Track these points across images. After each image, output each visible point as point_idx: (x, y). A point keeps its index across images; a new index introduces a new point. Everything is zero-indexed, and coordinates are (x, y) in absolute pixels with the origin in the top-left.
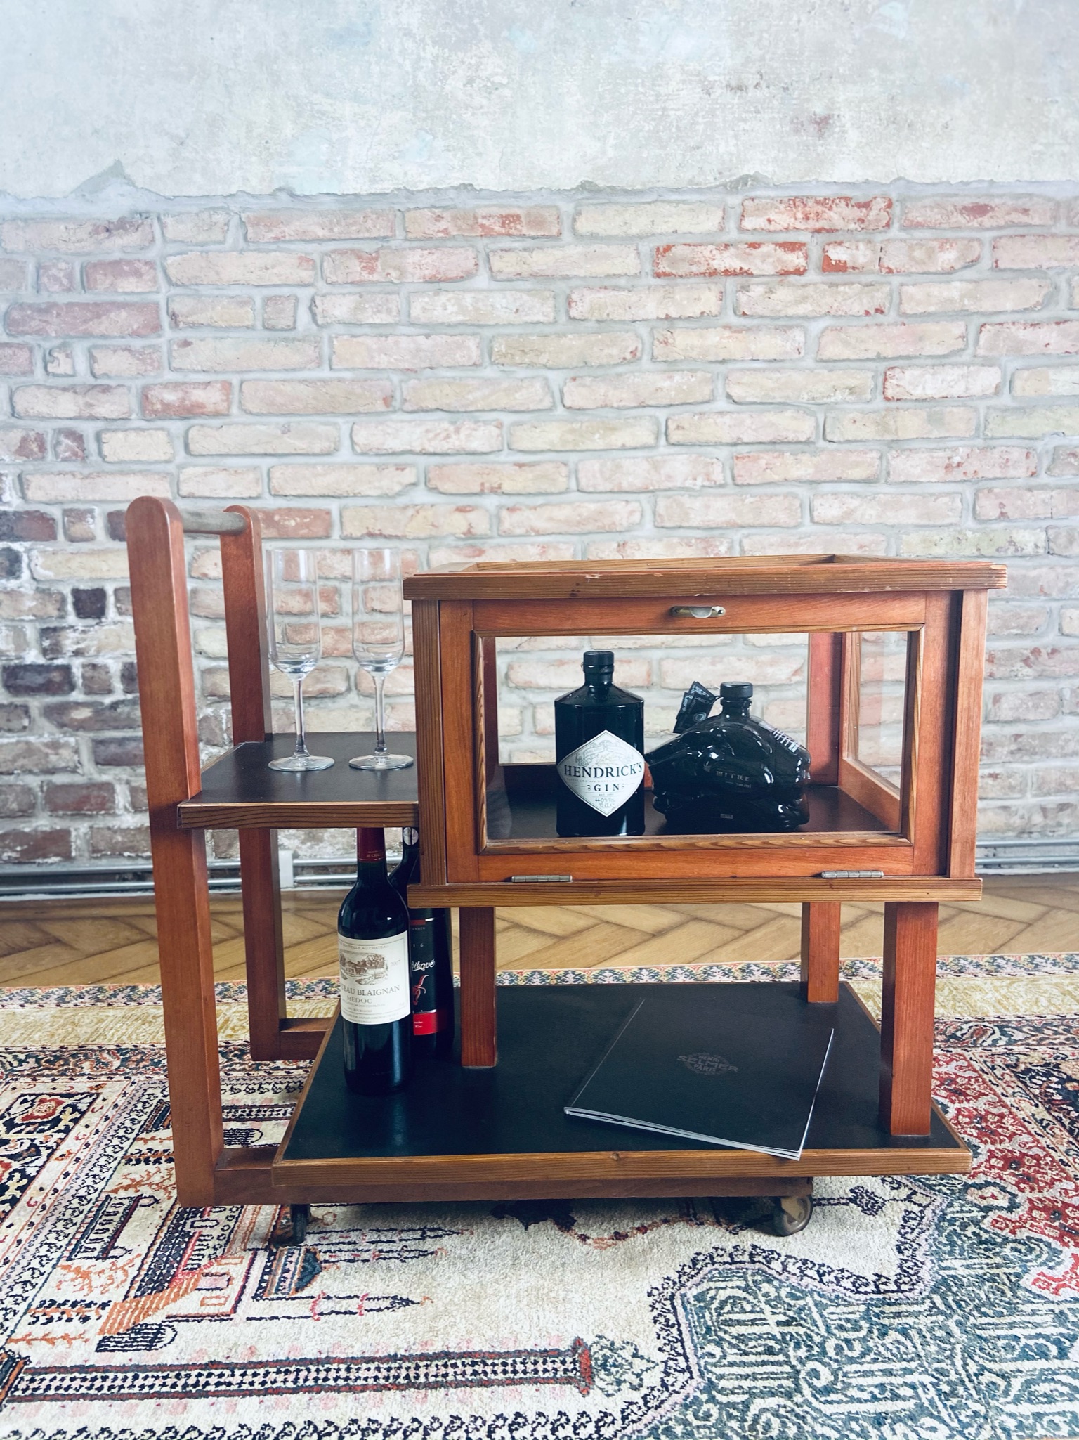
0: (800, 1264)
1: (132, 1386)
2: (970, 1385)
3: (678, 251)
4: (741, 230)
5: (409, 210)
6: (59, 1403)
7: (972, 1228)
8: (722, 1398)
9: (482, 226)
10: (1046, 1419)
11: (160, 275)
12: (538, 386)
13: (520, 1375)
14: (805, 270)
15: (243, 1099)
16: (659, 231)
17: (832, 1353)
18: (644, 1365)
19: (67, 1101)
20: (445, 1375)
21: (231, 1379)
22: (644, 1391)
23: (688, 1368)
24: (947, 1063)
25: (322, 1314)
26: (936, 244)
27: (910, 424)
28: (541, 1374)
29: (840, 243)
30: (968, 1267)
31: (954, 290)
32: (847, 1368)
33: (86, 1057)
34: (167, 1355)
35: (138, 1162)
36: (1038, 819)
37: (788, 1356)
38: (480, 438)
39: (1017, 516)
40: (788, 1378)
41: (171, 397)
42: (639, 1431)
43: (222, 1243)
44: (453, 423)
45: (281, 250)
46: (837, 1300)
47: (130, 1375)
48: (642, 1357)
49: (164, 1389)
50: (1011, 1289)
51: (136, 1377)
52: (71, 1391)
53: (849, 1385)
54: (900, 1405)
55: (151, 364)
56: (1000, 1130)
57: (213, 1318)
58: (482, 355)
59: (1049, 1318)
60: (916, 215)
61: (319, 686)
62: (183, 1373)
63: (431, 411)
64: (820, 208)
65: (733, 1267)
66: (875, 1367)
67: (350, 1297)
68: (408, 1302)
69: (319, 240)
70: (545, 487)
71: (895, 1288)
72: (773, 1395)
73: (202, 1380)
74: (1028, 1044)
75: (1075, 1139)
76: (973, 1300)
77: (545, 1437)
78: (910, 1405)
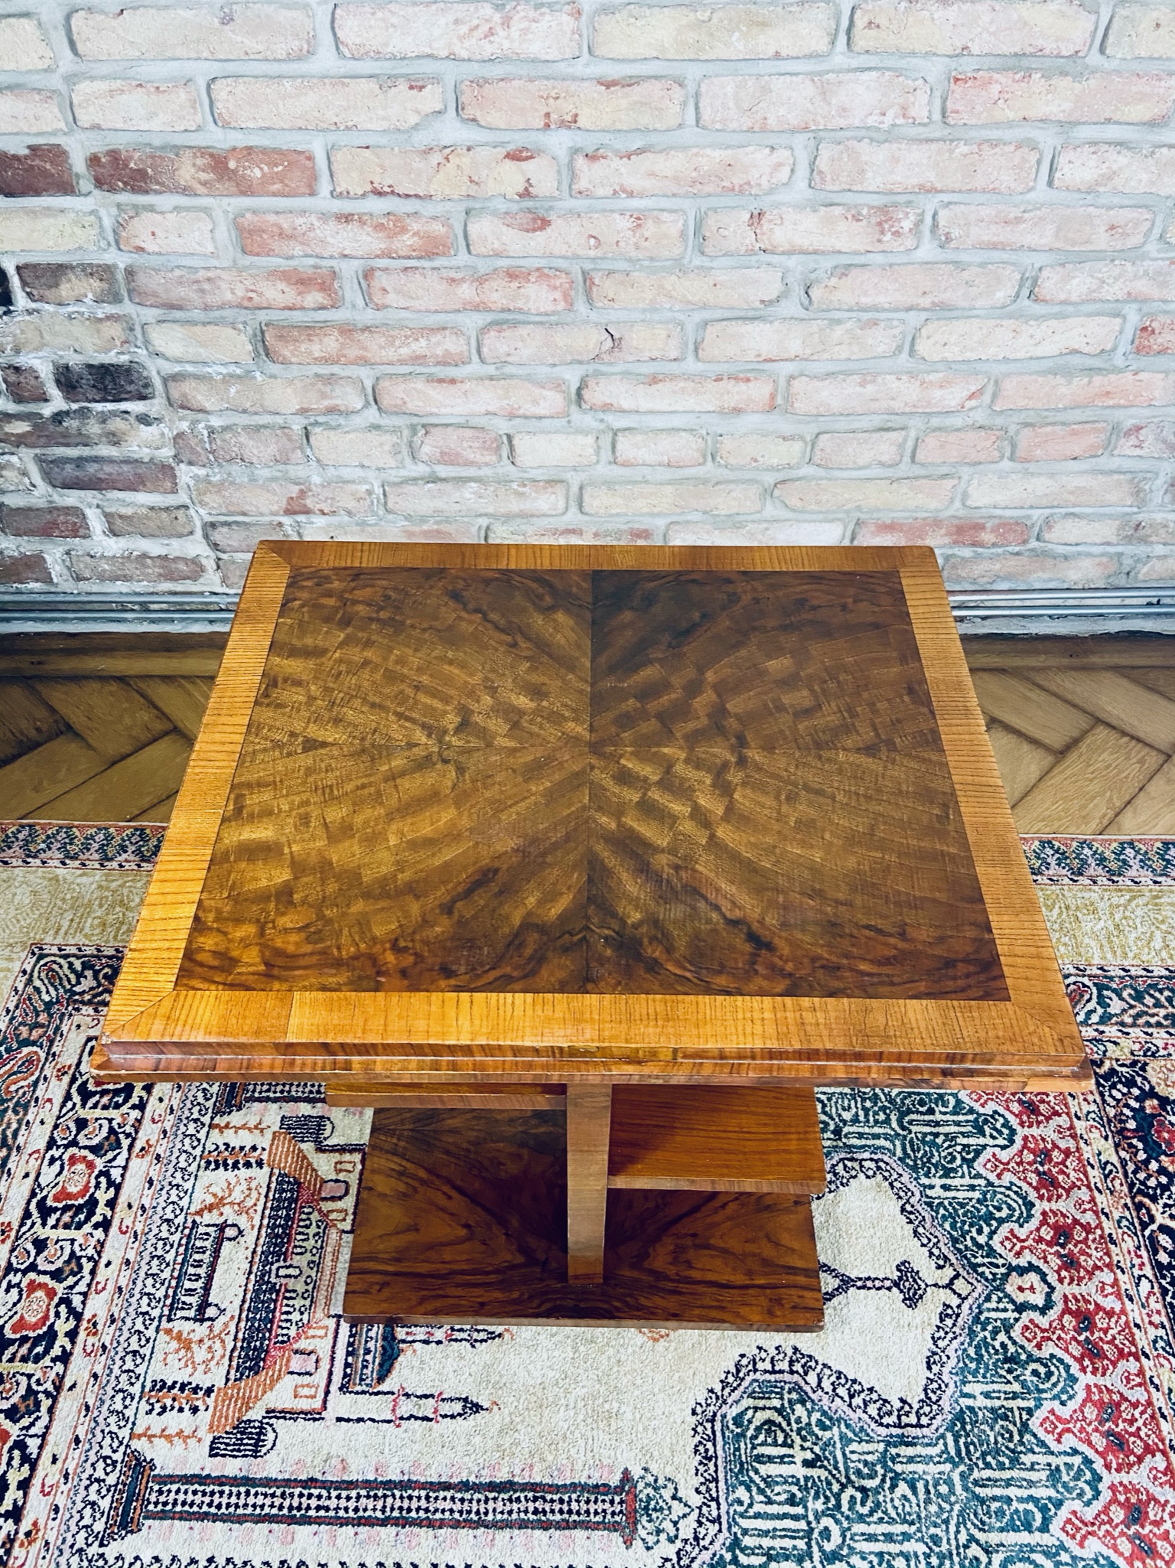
0: (834, 1378)
6: (187, 1524)
8: (744, 1560)
13: (575, 1517)
17: (845, 1507)
18: (682, 1509)
20: (510, 1512)
21: (328, 1502)
22: (679, 1544)
23: (719, 1516)
25: (402, 1418)
28: (592, 1517)
32: (856, 1528)
34: (270, 1466)
35: (218, 1167)
37: (806, 1509)
38: (543, 35)
40: (801, 1538)
43: (307, 1303)
46: (861, 1434)
47: (243, 1490)
48: (680, 1500)
49: (273, 1511)
50: (1019, 1432)
51: (248, 1493)
53: (853, 1551)
56: (1060, 1178)
57: (307, 1416)
59: (1044, 1475)
62: (287, 1491)
65: (772, 1377)
66: (884, 1528)
67: (426, 1396)
68: (477, 1408)
70: (645, 119)
71: (915, 1421)
72: (787, 1558)
73: (304, 1502)
74: (1123, 1024)
75: (1133, 1198)
76: (981, 1445)
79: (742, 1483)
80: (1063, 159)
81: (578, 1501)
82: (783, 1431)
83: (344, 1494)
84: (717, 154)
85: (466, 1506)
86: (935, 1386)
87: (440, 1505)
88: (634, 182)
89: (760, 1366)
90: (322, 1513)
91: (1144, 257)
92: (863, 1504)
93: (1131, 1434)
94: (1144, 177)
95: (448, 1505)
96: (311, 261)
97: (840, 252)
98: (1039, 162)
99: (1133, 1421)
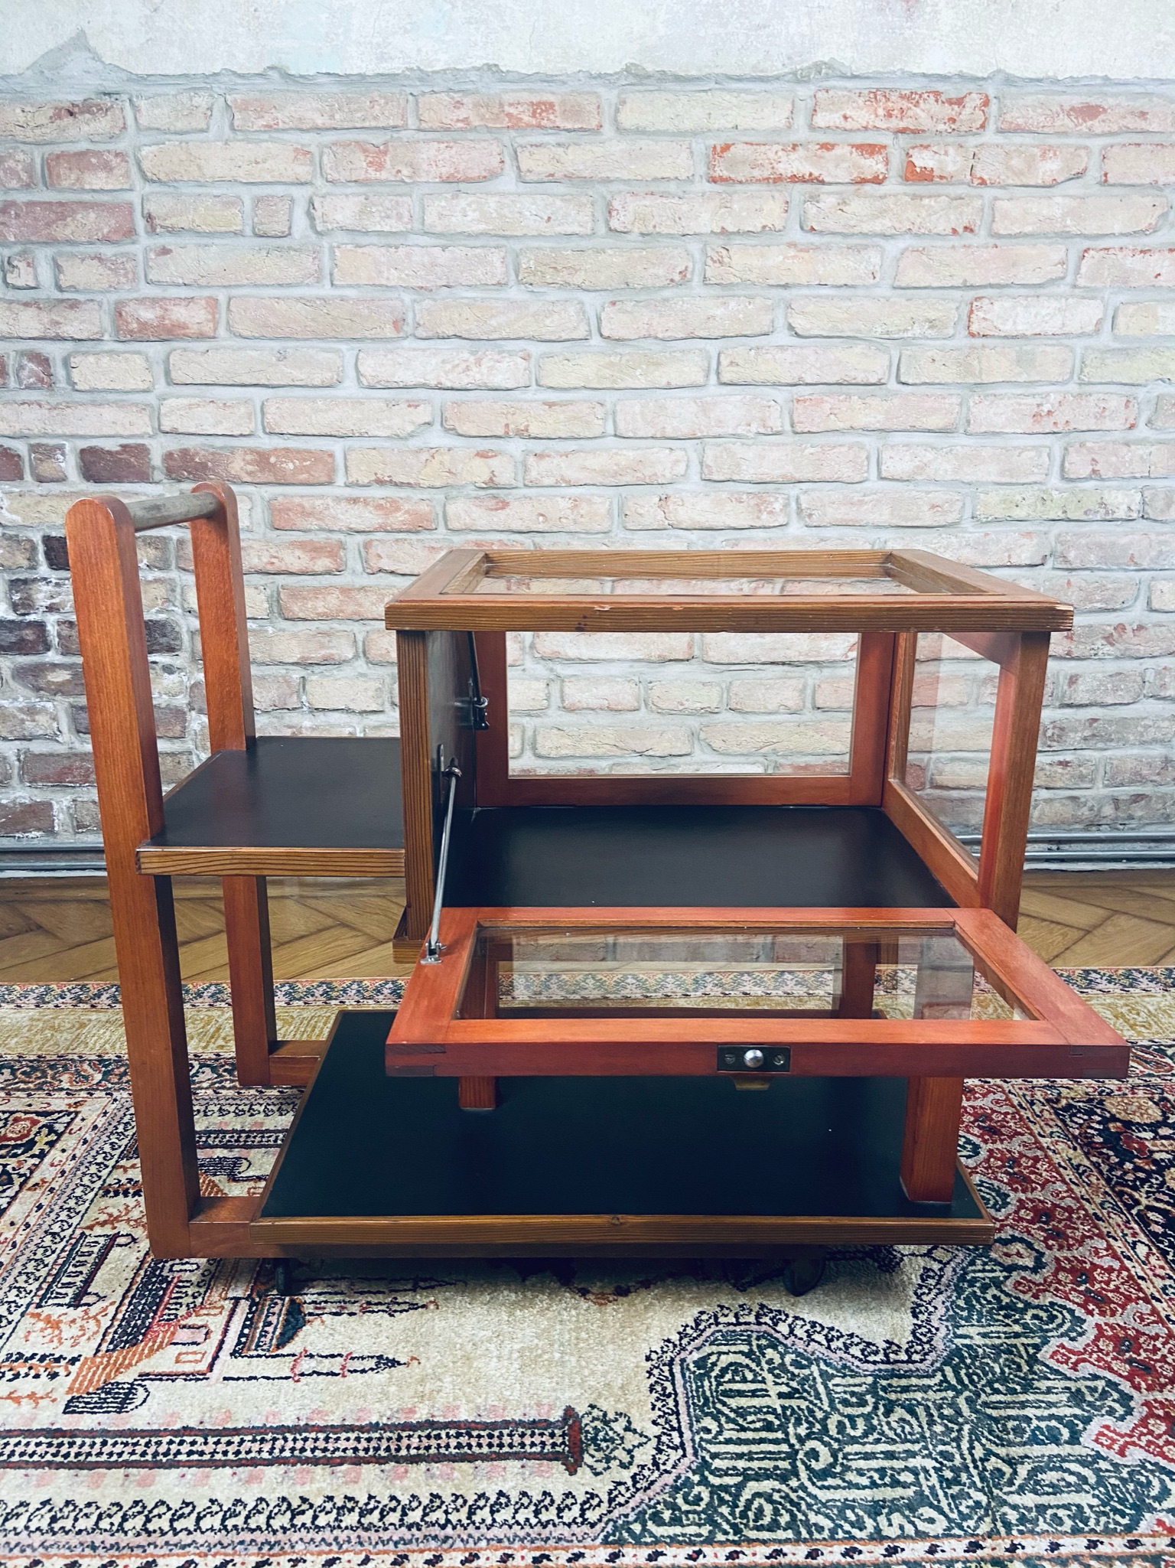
0: (808, 1327)
1: (100, 1454)
2: (974, 1472)
3: (738, 151)
4: (812, 128)
5: (424, 93)
6: (23, 1471)
7: (993, 1291)
8: (715, 1481)
9: (509, 115)
10: (1050, 1512)
11: (134, 169)
12: (572, 310)
13: (506, 1449)
14: (885, 178)
15: (232, 1122)
16: (716, 126)
17: (833, 1431)
18: (637, 1440)
19: (43, 1121)
20: (428, 1448)
21: (204, 1448)
22: (634, 1469)
23: (682, 1444)
24: (984, 1095)
25: (302, 1375)
26: (1037, 152)
27: (997, 365)
28: (528, 1449)
29: (927, 147)
30: (984, 1335)
31: (1054, 208)
32: (848, 1449)
33: (66, 1068)
34: (138, 1418)
35: (117, 1194)
36: (1108, 810)
37: (787, 1434)
38: (504, 370)
39: (1110, 474)
40: (784, 1459)
41: (148, 315)
42: (627, 1516)
43: (202, 1290)
44: (473, 353)
45: (273, 140)
46: (845, 1370)
47: (98, 1441)
48: (635, 1431)
49: (134, 1458)
50: (1028, 1363)
51: (104, 1443)
52: (36, 1458)
53: (847, 1469)
54: (899, 1492)
55: (126, 275)
56: (1033, 1177)
57: (188, 1377)
58: (507, 273)
59: (1064, 1397)
60: (1015, 116)
61: (323, 652)
62: (154, 1440)
63: (449, 338)
64: (905, 104)
65: (738, 1328)
66: (877, 1448)
67: (333, 1356)
68: (394, 1363)
69: (318, 129)
70: (578, 430)
71: (904, 1357)
72: (768, 1478)
73: (174, 1448)
75: (1112, 1189)
76: (986, 1374)
77: (527, 1520)
78: (910, 1492)
79: (707, 1414)
80: (885, 456)
81: (510, 1435)
82: (751, 1370)
83: (224, 1440)
84: (631, 454)
85: (373, 1444)
86: (924, 1330)
87: (342, 1444)
88: (573, 475)
89: (722, 1320)
90: (195, 1457)
93: (1157, 1361)
95: (351, 1444)
96: (324, 534)
99: (1155, 1350)
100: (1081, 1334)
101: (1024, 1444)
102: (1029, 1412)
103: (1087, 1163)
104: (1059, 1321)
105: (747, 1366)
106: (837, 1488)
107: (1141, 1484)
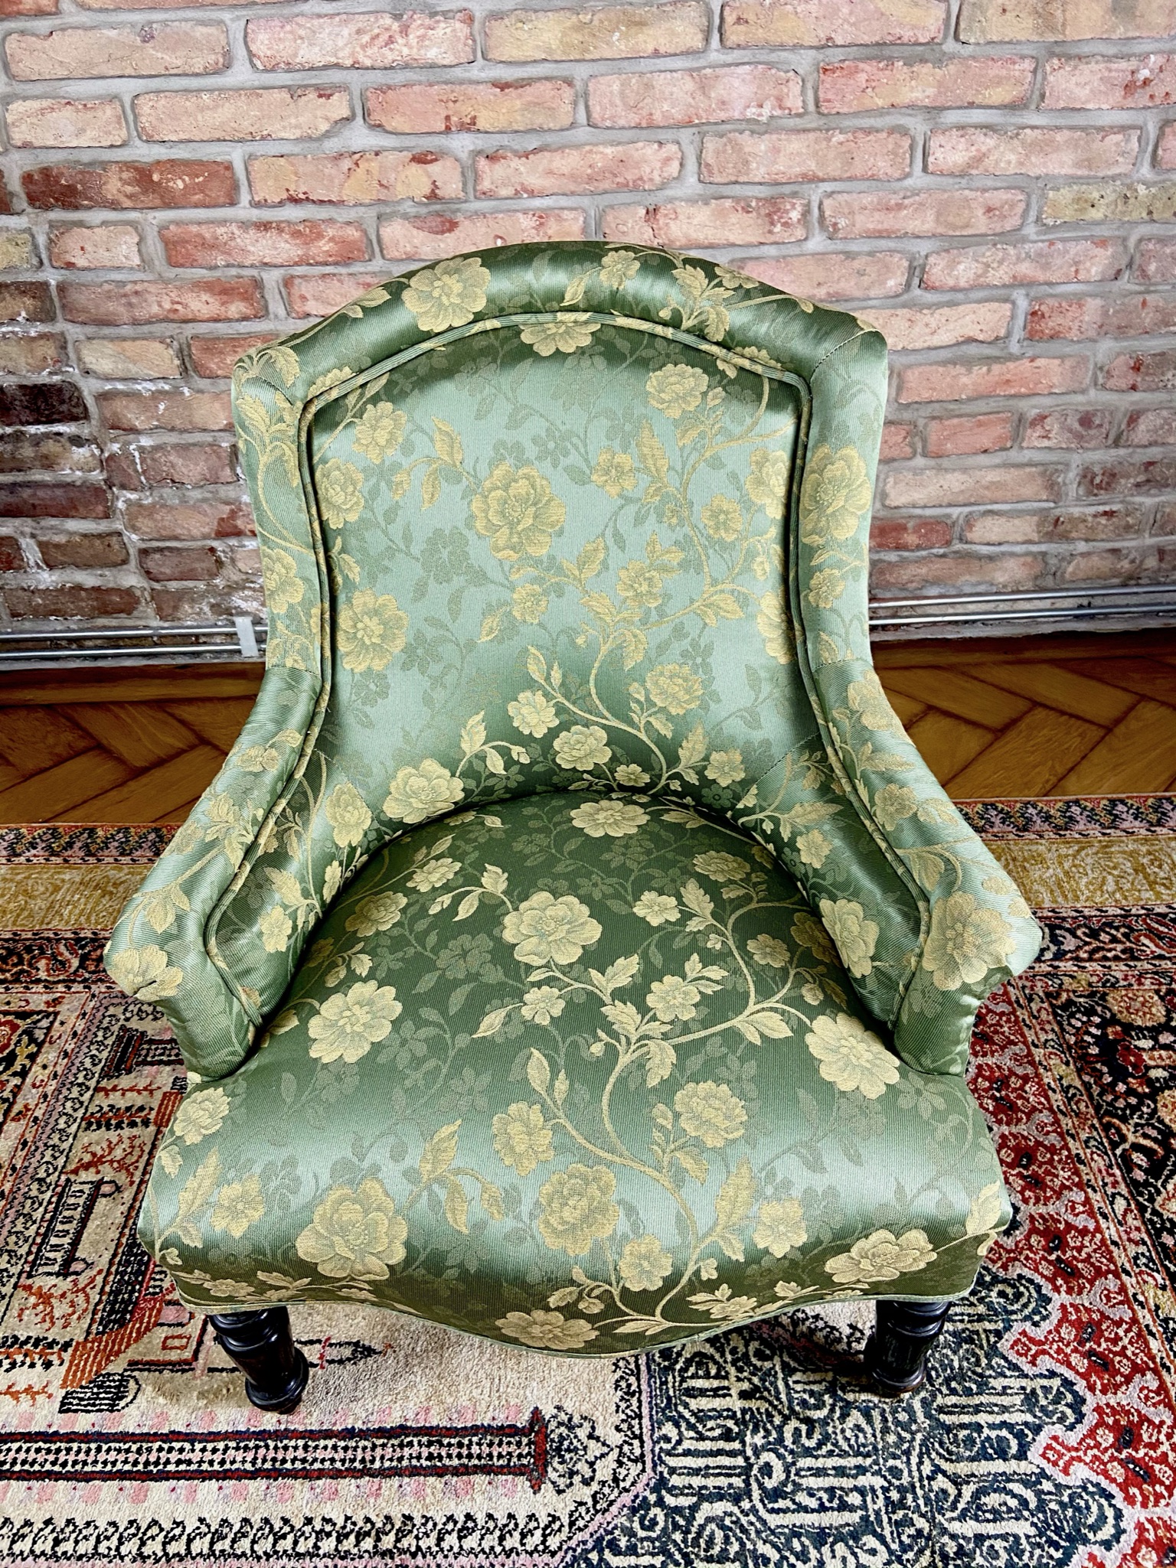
1: (95, 1462)
6: (26, 1484)
8: (670, 1501)
10: (987, 1543)
13: (475, 1461)
17: (789, 1441)
18: (599, 1450)
19: (23, 1025)
20: (401, 1459)
21: (191, 1455)
22: (595, 1487)
23: (642, 1455)
28: (495, 1460)
32: (801, 1463)
33: (42, 951)
34: (129, 1418)
35: (99, 1127)
37: (744, 1444)
38: (439, 41)
40: (738, 1476)
42: (584, 1543)
44: (397, 17)
46: (805, 1363)
47: (93, 1446)
48: (598, 1439)
49: (127, 1467)
50: (987, 1356)
51: (99, 1450)
54: (846, 1517)
56: (1019, 1103)
57: (175, 1367)
59: (1018, 1400)
62: (145, 1445)
66: (831, 1462)
67: (311, 1343)
70: (539, 120)
72: (721, 1497)
73: (164, 1456)
74: (1078, 959)
75: (1100, 1120)
76: (944, 1370)
77: (492, 1548)
78: (855, 1517)
79: (669, 1419)
80: (933, 144)
81: (479, 1444)
82: (716, 1362)
83: (210, 1446)
84: (609, 151)
85: (350, 1454)
87: (320, 1454)
88: (535, 181)
90: (183, 1467)
91: (1025, 240)
92: (809, 1436)
93: (1116, 1354)
94: (1013, 157)
95: (329, 1454)
96: (233, 272)
97: (733, 245)
98: (912, 147)
99: (1117, 1339)
100: (1044, 1318)
101: (972, 1459)
102: (982, 1418)
103: (1078, 1083)
104: (1024, 1300)
105: (712, 1358)
106: (785, 1511)
107: (1078, 1509)
